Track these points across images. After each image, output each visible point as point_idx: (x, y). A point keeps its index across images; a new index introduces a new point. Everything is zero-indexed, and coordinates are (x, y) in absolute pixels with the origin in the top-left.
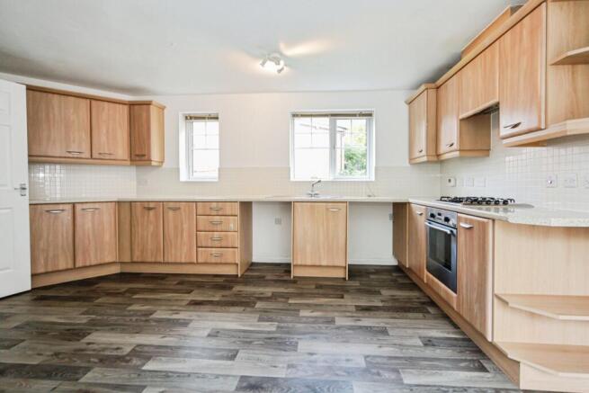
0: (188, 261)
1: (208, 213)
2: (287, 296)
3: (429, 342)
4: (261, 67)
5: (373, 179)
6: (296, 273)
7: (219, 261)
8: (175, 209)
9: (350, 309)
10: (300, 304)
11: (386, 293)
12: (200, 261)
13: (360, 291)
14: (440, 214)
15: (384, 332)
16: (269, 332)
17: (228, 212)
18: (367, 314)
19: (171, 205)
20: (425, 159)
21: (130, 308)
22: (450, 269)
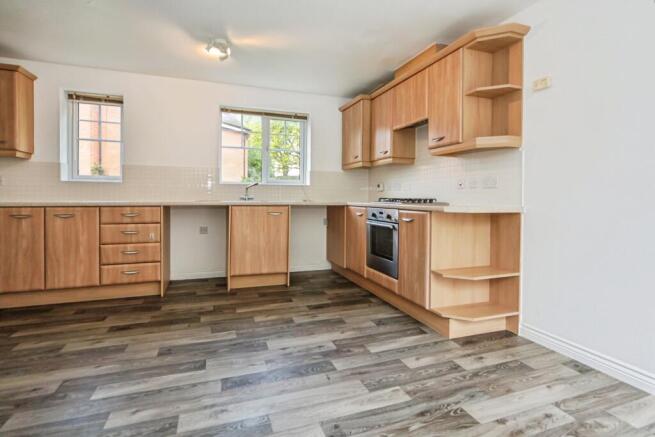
0: (85, 284)
1: (118, 220)
2: (233, 308)
3: (380, 323)
4: (206, 51)
5: (308, 183)
6: (232, 285)
7: (133, 280)
8: (67, 217)
9: (303, 309)
10: (253, 312)
11: (330, 292)
12: (105, 282)
13: (304, 294)
14: (381, 213)
15: (341, 321)
16: (231, 340)
17: (148, 219)
18: (320, 310)
19: (60, 211)
20: (360, 164)
21: (16, 348)
22: (391, 259)
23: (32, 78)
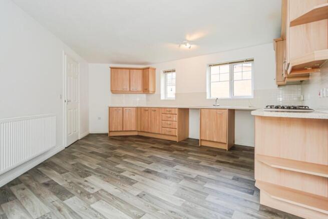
0: (158, 133)
1: (166, 113)
5: (253, 97)
6: (202, 143)
7: (170, 134)
8: (154, 111)
12: (163, 133)
17: (173, 113)
23: (155, 69)
